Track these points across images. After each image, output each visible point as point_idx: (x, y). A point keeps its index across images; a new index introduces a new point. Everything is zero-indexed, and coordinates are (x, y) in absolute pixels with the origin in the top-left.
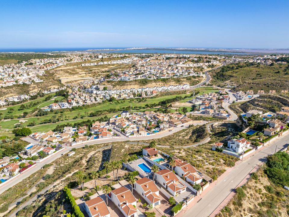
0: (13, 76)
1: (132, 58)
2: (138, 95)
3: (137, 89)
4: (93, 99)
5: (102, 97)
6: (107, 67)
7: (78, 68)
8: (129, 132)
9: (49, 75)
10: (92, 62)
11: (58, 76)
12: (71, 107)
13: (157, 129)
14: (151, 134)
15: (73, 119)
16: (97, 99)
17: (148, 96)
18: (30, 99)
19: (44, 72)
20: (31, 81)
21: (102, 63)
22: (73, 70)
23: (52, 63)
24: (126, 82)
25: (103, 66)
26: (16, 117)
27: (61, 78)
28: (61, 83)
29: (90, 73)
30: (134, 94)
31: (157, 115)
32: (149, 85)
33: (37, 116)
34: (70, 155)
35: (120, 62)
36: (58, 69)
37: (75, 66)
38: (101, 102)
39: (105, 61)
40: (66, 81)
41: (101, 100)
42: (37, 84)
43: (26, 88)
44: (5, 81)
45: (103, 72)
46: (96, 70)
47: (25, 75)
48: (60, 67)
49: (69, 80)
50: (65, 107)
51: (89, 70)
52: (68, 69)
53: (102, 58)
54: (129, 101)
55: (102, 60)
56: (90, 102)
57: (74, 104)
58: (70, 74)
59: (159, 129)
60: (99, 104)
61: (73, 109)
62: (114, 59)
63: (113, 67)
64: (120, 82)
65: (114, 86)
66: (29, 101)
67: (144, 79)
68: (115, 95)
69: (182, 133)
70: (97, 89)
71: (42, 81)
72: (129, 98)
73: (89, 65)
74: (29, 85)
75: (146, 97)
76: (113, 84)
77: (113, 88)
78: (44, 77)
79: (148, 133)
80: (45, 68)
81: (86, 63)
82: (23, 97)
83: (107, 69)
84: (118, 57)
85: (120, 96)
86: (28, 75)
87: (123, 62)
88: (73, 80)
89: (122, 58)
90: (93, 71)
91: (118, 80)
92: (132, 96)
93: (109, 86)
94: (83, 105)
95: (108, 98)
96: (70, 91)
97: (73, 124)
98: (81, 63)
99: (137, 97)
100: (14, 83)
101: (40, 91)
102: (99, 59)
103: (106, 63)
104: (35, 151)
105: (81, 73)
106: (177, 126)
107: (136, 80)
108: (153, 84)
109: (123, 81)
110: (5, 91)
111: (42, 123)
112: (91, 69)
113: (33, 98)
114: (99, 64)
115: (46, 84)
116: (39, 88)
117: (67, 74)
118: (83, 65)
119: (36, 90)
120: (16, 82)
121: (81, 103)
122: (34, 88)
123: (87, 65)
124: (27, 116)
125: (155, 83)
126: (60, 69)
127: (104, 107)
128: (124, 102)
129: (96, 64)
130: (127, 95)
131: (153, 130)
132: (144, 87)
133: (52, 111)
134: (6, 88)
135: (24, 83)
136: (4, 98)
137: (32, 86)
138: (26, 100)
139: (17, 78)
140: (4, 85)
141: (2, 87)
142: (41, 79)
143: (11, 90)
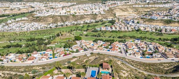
0: (92, 9)
1: (174, 3)
2: (159, 31)
3: (161, 26)
4: (126, 28)
5: (133, 28)
6: (150, 9)
7: (130, 8)
8: (130, 52)
9: (111, 11)
10: (141, 5)
11: (115, 11)
12: (111, 30)
13: (150, 56)
14: (143, 58)
15: (109, 37)
16: (129, 28)
17: (166, 32)
19: (108, 8)
20: (99, 12)
21: (147, 6)
22: (126, 9)
23: (115, 4)
24: (154, 20)
25: (147, 8)
26: (83, 30)
27: (116, 13)
28: (115, 16)
29: (135, 12)
30: (156, 30)
31: (159, 47)
32: (172, 24)
33: (92, 32)
34: (87, 56)
35: (161, 6)
36: (117, 7)
37: (128, 7)
38: (131, 31)
39: (150, 4)
40: (119, 15)
41: (132, 29)
42: (102, 15)
43: (95, 16)
44: (88, 11)
45: (145, 12)
46: (141, 10)
47: (98, 9)
48: (118, 6)
49: (120, 15)
50: (108, 30)
51: (136, 10)
52: (123, 8)
53: (149, 2)
54: (150, 33)
55: (148, 4)
56: (124, 29)
57: (114, 29)
58: (123, 11)
59: (152, 56)
60: (129, 31)
61: (112, 31)
62: (158, 3)
63: (154, 9)
64: (149, 19)
65: (145, 22)
66: (94, 23)
67: (169, 20)
68: (143, 28)
69: (165, 65)
70: (133, 22)
71: (105, 13)
72: (151, 31)
73: (138, 6)
74: (97, 15)
75: (165, 33)
76: (145, 20)
77: (144, 22)
78: (107, 11)
79: (142, 57)
80: (110, 6)
81: (136, 5)
82: (92, 21)
83: (149, 10)
84: (161, 3)
85: (146, 29)
86: (99, 9)
87: (164, 6)
88: (123, 15)
89: (164, 3)
90: (139, 10)
91: (149, 18)
92: (154, 31)
93: (141, 21)
94: (119, 31)
95: (137, 29)
96: (117, 21)
97: (104, 40)
98: (133, 5)
99: (158, 32)
100: (91, 13)
101: (102, 19)
102: (146, 3)
103: (150, 6)
104: (75, 49)
105: (130, 11)
106: (168, 59)
107: (162, 20)
108: (176, 24)
109: (152, 19)
110: (86, 16)
111: (92, 36)
112: (138, 9)
113: (96, 22)
114: (145, 6)
115: (107, 15)
116: (102, 17)
117: (121, 11)
118: (134, 6)
119: (100, 18)
120: (92, 12)
121: (118, 29)
122: (100, 17)
123: (136, 6)
124: (88, 31)
125: (177, 24)
126: (118, 7)
127: (131, 34)
128: (146, 33)
129: (143, 6)
130: (150, 29)
131: (147, 56)
132: (167, 25)
133: (100, 30)
134: (86, 15)
135: (95, 13)
136: (84, 20)
137: (99, 15)
138: (93, 22)
139: (93, 11)
140: (86, 14)
141: (85, 14)
142: (105, 12)
143: (88, 16)
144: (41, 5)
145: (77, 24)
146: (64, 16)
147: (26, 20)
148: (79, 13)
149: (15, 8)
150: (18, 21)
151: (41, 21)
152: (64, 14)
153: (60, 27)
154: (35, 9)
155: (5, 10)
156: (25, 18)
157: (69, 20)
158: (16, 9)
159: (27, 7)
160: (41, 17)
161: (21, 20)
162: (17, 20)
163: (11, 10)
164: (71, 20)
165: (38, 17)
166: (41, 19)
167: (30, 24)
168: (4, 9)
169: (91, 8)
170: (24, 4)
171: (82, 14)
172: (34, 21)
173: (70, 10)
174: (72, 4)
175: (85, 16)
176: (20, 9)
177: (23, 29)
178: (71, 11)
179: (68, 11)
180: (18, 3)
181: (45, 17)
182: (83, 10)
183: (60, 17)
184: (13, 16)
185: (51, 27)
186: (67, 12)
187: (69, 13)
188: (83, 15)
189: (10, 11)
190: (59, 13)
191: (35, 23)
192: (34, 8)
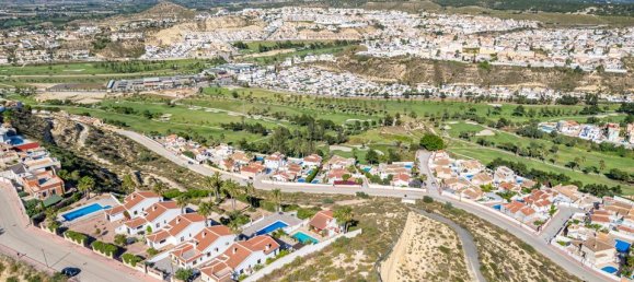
0: (571, 47)
12: (599, 142)
15: (566, 165)
18: (559, 102)
20: (597, 65)
26: (490, 121)
33: (518, 133)
42: (608, 76)
43: (574, 79)
44: (549, 56)
47: (599, 51)
50: (587, 138)
57: (614, 138)
61: (602, 148)
66: (552, 105)
71: (624, 71)
74: (584, 74)
82: (550, 93)
97: (528, 171)
100: (561, 64)
101: (600, 92)
104: (389, 172)
113: (567, 101)
115: (629, 80)
116: (605, 84)
119: (592, 89)
120: (568, 62)
122: (593, 82)
124: (506, 128)
133: (553, 135)
134: (535, 70)
135: (578, 67)
136: (516, 87)
137: (591, 76)
138: (549, 101)
139: (575, 56)
140: (535, 64)
141: (529, 67)
142: (624, 67)
143: (543, 75)
144: (408, 21)
145: (482, 98)
146: (449, 63)
147: (330, 64)
148: (510, 59)
149: (327, 25)
150: (307, 65)
151: (370, 70)
152: (451, 58)
153: (420, 98)
154: (386, 31)
155: (300, 29)
156: (329, 58)
157: (463, 80)
158: (330, 28)
159: (361, 24)
160: (374, 59)
161: (317, 62)
162: (307, 59)
163: (315, 30)
164: (471, 81)
165: (364, 58)
166: (370, 66)
167: (335, 76)
168: (300, 25)
169: (568, 46)
170: (358, 14)
171: (521, 63)
172: (349, 67)
173: (480, 44)
174: (522, 23)
175: (529, 73)
176: (340, 28)
177: (309, 87)
178: (483, 50)
179: (469, 46)
180: (343, 11)
181: (385, 60)
182: (531, 49)
183: (431, 66)
184: (313, 47)
185: (386, 95)
186: (467, 50)
187: (468, 56)
188: (521, 68)
189: (312, 32)
190: (435, 52)
191: (348, 75)
192: (382, 28)
